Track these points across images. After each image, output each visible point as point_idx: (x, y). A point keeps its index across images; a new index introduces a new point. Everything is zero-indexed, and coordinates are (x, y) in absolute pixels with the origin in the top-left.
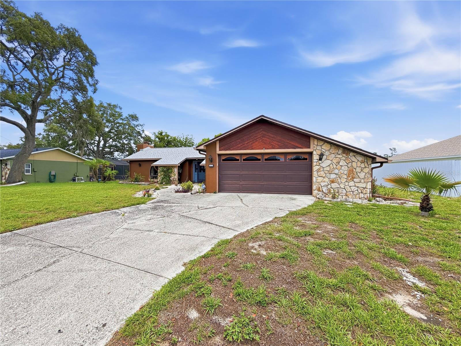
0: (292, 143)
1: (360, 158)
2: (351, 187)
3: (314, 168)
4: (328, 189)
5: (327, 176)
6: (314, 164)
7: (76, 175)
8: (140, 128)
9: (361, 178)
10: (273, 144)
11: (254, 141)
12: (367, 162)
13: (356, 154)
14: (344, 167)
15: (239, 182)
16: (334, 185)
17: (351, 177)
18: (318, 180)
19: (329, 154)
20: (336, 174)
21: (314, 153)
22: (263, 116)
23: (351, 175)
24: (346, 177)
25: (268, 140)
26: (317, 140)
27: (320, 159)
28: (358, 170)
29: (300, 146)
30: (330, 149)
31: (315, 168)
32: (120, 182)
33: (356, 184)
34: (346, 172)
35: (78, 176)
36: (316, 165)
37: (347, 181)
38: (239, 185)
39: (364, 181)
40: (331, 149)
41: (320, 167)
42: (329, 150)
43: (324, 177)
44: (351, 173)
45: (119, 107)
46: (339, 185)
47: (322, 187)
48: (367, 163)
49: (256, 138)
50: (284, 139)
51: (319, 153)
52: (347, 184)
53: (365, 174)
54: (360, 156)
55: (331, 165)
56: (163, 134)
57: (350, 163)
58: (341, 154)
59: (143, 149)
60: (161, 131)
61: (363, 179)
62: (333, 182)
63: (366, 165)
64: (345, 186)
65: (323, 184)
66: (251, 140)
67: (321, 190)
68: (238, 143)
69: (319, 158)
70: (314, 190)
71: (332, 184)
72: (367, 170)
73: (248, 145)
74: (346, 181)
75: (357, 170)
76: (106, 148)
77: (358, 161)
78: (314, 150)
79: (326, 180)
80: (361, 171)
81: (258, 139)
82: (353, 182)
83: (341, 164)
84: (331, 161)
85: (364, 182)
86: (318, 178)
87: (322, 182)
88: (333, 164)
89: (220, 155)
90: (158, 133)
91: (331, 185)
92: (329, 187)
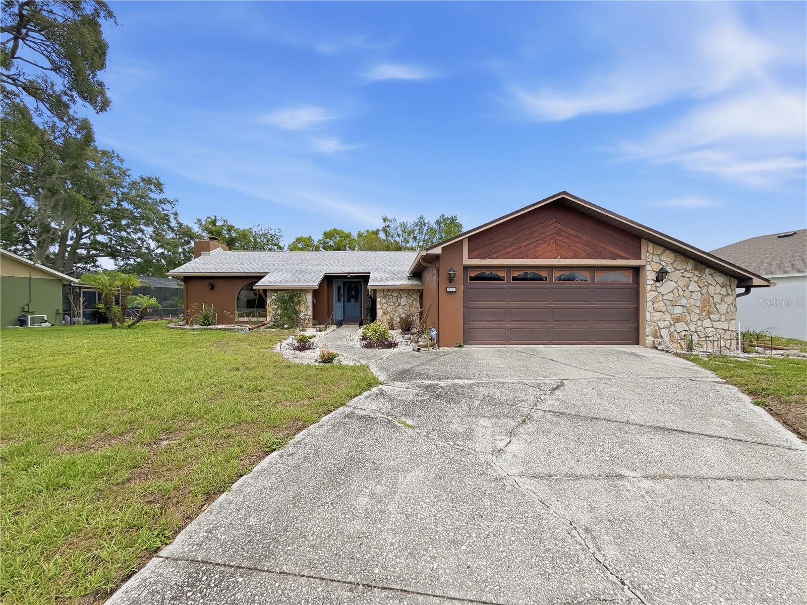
0: (611, 249)
1: (721, 279)
2: (706, 329)
3: (648, 294)
4: (670, 333)
5: (669, 310)
6: (649, 288)
7: (26, 310)
8: (167, 206)
9: (722, 313)
10: (577, 249)
11: (540, 242)
12: (730, 286)
13: (714, 271)
14: (696, 293)
15: (504, 324)
16: (680, 326)
17: (706, 312)
18: (653, 316)
19: (672, 270)
20: (683, 306)
21: (648, 267)
22: (565, 193)
23: (707, 308)
24: (698, 312)
25: (566, 240)
26: (652, 244)
27: (658, 280)
28: (717, 299)
29: (624, 255)
30: (674, 263)
31: (650, 296)
32: (171, 325)
33: (713, 323)
34: (698, 303)
35: (32, 313)
36: (651, 290)
37: (701, 318)
38: (504, 329)
39: (726, 318)
40: (676, 262)
41: (657, 293)
42: (672, 264)
43: (663, 312)
44: (707, 304)
45: (118, 156)
46: (687, 325)
47: (659, 329)
48: (731, 288)
49: (543, 236)
50: (595, 241)
51: (657, 268)
52: (699, 323)
53: (727, 305)
54: (720, 276)
55: (676, 290)
56: (219, 223)
57: (705, 288)
58: (690, 271)
59: (209, 251)
60: (214, 218)
61: (724, 314)
62: (678, 320)
63: (730, 292)
64: (697, 327)
65: (662, 324)
66: (535, 239)
67: (659, 335)
68: (508, 244)
69: (657, 277)
70: (647, 336)
71: (677, 325)
72: (729, 299)
73: (527, 249)
74: (699, 319)
75: (714, 299)
76: (81, 248)
77: (717, 283)
78: (648, 263)
79: (667, 317)
80: (720, 300)
81: (546, 239)
82: (709, 320)
83: (690, 288)
84: (676, 282)
85: (726, 320)
86: (653, 314)
87: (660, 320)
88: (678, 290)
89: (466, 268)
90: (206, 220)
91: (675, 326)
92: (672, 329)
